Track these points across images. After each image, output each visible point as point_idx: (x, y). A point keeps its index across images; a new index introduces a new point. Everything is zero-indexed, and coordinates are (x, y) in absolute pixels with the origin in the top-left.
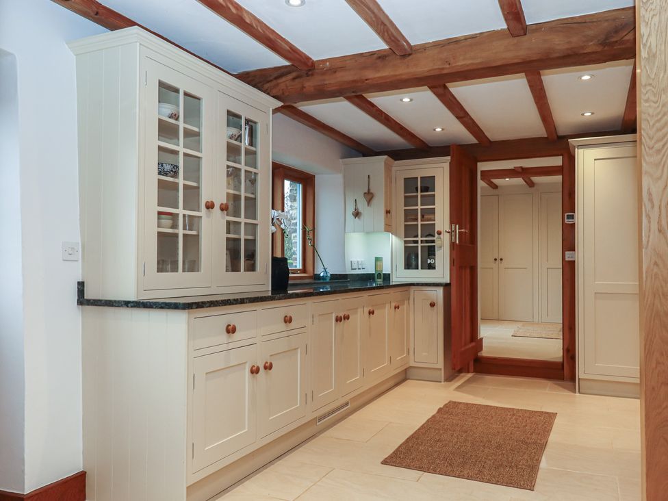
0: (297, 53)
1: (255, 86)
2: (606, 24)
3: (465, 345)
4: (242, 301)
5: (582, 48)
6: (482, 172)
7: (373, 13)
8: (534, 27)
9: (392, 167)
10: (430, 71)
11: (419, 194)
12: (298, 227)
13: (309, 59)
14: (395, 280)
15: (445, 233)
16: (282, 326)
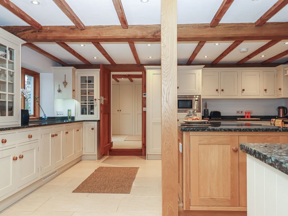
0: (34, 22)
1: (13, 33)
2: (154, 29)
3: (106, 144)
4: (9, 129)
5: (147, 36)
6: (113, 75)
7: (69, 12)
8: (131, 26)
9: (75, 71)
10: (92, 37)
11: (87, 83)
12: (31, 96)
13: (40, 25)
14: (76, 119)
15: (98, 100)
16: (28, 139)
